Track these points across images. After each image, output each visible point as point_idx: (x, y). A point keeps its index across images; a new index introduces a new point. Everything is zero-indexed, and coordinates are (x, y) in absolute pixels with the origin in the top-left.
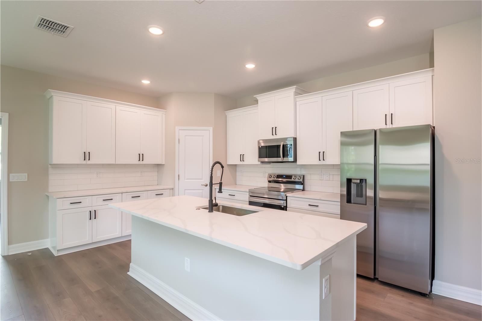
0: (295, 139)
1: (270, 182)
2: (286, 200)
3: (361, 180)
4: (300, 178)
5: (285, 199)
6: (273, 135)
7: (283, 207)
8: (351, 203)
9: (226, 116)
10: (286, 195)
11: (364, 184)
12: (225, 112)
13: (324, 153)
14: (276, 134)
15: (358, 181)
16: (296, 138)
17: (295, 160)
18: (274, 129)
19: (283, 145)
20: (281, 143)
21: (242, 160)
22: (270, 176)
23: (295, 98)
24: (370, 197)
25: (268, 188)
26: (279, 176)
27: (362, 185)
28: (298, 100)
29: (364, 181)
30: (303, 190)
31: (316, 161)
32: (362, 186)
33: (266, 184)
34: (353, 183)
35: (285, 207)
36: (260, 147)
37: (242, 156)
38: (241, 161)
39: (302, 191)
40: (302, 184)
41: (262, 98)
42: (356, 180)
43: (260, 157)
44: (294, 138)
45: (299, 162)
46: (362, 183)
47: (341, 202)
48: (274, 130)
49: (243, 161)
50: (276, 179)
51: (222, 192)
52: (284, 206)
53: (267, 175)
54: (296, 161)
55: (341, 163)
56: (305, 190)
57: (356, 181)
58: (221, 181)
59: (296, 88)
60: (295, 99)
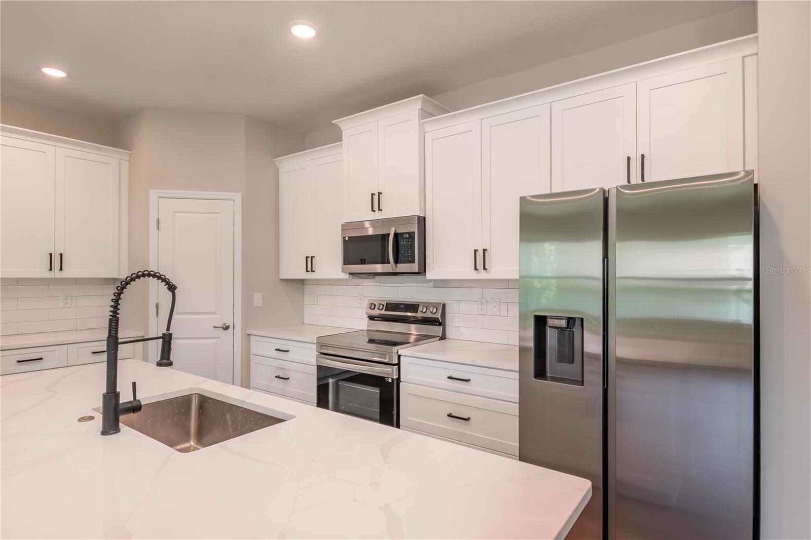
0: (422, 221)
1: (372, 318)
2: (398, 365)
3: (571, 321)
4: (435, 311)
5: (396, 362)
6: (373, 210)
7: (390, 380)
8: (546, 379)
9: (278, 168)
10: (398, 352)
11: (577, 330)
12: (274, 160)
13: (486, 252)
14: (379, 209)
15: (563, 323)
16: (424, 218)
17: (422, 271)
18: (376, 198)
19: (396, 235)
20: (390, 230)
21: (309, 269)
22: (372, 306)
23: (423, 122)
24: (593, 357)
25: (368, 333)
26: (391, 306)
27: (573, 331)
28: (428, 128)
29: (578, 323)
30: (443, 338)
31: (468, 273)
32: (572, 335)
33: (363, 324)
34: (550, 327)
35: (395, 382)
36: (347, 239)
37: (309, 260)
38: (307, 271)
39: (440, 340)
40: (440, 324)
41: (350, 126)
42: (557, 321)
43: (347, 261)
44: (419, 218)
45: (430, 275)
46: (573, 328)
47: (521, 372)
48: (376, 201)
49: (312, 271)
50: (383, 312)
51: (170, 364)
52: (393, 379)
53: (366, 304)
54: (425, 271)
55: (520, 277)
56: (447, 336)
57: (556, 323)
58: (168, 329)
59: (424, 101)
60: (421, 126)
